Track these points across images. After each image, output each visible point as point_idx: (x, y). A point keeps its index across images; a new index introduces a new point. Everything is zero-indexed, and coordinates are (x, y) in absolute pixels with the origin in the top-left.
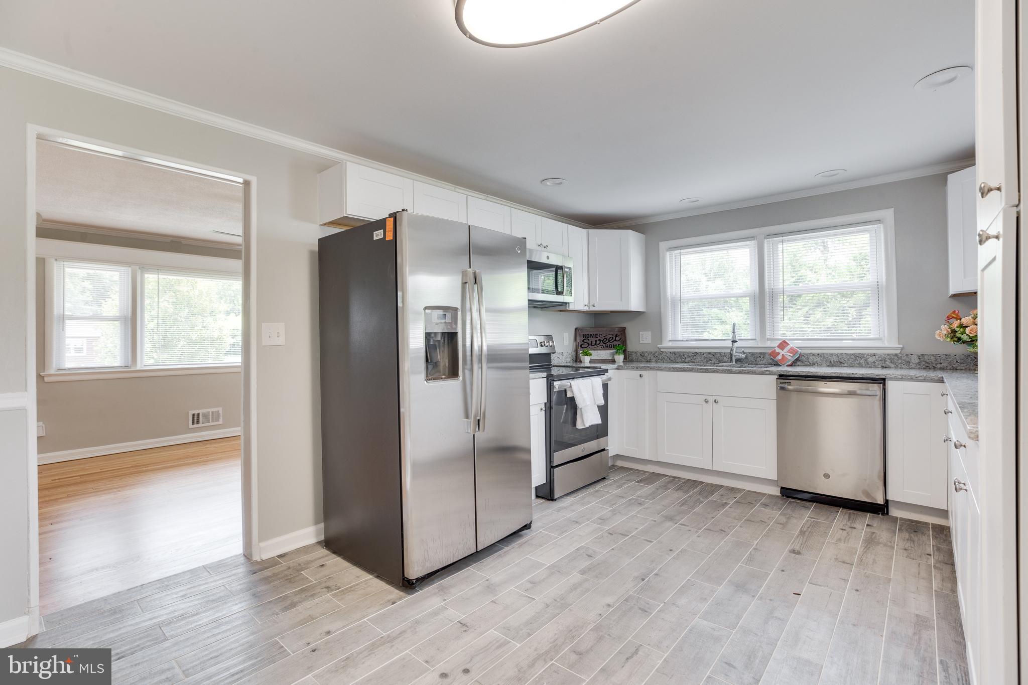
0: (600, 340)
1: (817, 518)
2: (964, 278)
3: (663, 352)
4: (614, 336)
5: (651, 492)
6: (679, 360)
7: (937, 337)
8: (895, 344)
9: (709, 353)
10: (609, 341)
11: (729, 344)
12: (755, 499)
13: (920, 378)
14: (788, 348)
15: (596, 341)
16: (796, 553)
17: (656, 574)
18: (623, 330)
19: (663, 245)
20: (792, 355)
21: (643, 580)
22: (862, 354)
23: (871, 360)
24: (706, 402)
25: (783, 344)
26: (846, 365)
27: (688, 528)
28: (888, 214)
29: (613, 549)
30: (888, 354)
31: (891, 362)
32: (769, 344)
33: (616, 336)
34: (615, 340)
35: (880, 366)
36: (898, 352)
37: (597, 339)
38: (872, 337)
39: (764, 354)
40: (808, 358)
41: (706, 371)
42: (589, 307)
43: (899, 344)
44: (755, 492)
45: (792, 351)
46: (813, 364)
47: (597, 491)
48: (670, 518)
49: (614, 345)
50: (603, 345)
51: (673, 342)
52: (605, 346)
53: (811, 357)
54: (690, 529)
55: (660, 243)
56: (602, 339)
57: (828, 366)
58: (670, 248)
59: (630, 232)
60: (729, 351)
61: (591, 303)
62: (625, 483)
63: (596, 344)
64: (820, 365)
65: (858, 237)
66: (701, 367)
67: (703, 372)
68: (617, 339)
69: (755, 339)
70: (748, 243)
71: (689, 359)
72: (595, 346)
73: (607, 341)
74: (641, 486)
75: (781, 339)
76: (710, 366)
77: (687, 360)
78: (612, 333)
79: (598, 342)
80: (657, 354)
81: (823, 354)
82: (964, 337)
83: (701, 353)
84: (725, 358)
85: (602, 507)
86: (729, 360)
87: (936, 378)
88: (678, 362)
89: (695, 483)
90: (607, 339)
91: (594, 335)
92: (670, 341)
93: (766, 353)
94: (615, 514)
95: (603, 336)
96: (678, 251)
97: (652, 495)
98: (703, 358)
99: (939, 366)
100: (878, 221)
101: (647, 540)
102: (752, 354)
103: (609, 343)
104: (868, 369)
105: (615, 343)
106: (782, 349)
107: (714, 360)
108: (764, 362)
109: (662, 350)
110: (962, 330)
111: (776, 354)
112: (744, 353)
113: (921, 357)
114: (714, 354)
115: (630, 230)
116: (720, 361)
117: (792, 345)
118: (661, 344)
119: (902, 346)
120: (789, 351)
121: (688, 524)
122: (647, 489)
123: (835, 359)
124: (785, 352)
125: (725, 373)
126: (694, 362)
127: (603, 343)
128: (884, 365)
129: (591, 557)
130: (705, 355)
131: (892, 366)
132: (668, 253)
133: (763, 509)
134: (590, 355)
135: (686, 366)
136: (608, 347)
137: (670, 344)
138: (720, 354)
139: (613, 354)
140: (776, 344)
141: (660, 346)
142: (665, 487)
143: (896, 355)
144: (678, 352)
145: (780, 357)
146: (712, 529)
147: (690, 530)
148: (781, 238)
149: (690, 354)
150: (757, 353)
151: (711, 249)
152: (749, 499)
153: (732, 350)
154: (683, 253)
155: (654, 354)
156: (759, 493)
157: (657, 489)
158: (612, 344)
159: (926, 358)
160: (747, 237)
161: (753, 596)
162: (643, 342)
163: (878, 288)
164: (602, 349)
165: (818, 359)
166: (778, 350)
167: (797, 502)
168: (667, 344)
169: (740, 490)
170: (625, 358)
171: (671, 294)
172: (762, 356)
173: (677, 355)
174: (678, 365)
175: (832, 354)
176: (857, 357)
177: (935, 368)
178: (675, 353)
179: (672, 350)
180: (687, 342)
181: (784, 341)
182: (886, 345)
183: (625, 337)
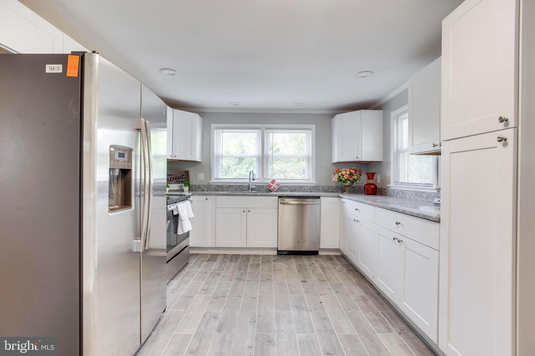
0: (173, 178)
1: (298, 262)
2: (342, 156)
3: (211, 185)
4: (181, 176)
5: (219, 266)
6: (221, 189)
7: (334, 179)
8: (314, 182)
9: (237, 186)
10: (179, 179)
11: (248, 181)
12: (269, 259)
13: (332, 196)
14: (275, 183)
15: (171, 178)
16: (304, 282)
17: (259, 316)
18: (187, 172)
19: (213, 126)
20: (277, 187)
21: (255, 322)
22: (303, 186)
23: (306, 188)
24: (244, 211)
25: (273, 182)
26: (297, 191)
27: (252, 282)
28: (313, 127)
29: (224, 308)
30: (312, 186)
31: (313, 189)
32: (265, 181)
33: (183, 175)
34: (182, 178)
35: (309, 191)
36: (315, 185)
37: (172, 177)
38: (306, 178)
39: (263, 186)
40: (282, 188)
41: (236, 195)
42: (172, 157)
43: (316, 182)
44: (266, 255)
45: (278, 185)
46: (284, 191)
47: (188, 272)
48: (240, 279)
49: (181, 181)
50: (175, 180)
51: (217, 180)
52: (176, 181)
53: (284, 188)
54: (254, 282)
55: (211, 124)
56: (174, 177)
57: (290, 191)
58: (217, 128)
59: (197, 115)
60: (248, 184)
61: (174, 155)
62: (200, 264)
63: (171, 180)
64: (287, 191)
65: (301, 135)
66: (234, 193)
67: (242, 196)
68: (184, 177)
69: (259, 179)
70: (257, 131)
71: (226, 189)
72: (170, 181)
73: (178, 179)
74: (211, 263)
75: (272, 179)
76: (238, 192)
77: (225, 190)
78: (180, 174)
79: (172, 179)
80: (208, 186)
81: (288, 186)
82: (343, 179)
83: (232, 185)
84: (245, 188)
85: (198, 282)
86: (247, 189)
87: (337, 196)
88: (220, 191)
89: (237, 256)
90: (177, 177)
91: (169, 174)
92: (216, 179)
93: (264, 186)
94: (209, 285)
95: (175, 175)
96: (222, 130)
97: (221, 268)
98: (233, 188)
99: (328, 191)
100: (310, 129)
101: (238, 296)
102: (258, 186)
103: (179, 180)
104: (305, 192)
105: (182, 180)
106: (273, 184)
107: (239, 189)
108: (263, 190)
109: (211, 184)
110: (342, 176)
111: (270, 186)
112: (255, 185)
113: (323, 187)
114: (239, 186)
115: (197, 114)
116: (242, 190)
117: (277, 181)
118: (210, 181)
119: (317, 183)
120: (276, 185)
121: (251, 280)
122: (215, 265)
123: (293, 188)
124: (274, 185)
125: (254, 196)
126: (229, 191)
127: (175, 179)
128: (311, 191)
129: (216, 318)
130: (235, 187)
131: (313, 191)
132: (215, 131)
133: (275, 263)
134: (169, 187)
135: (225, 193)
136: (178, 182)
137: (215, 181)
138: (243, 186)
139: (181, 187)
140: (270, 181)
141: (210, 182)
142: (223, 261)
143: (315, 186)
144: (220, 185)
145: (272, 188)
146: (263, 280)
147: (254, 284)
148: (272, 131)
149: (227, 186)
150: (260, 186)
151: (239, 131)
152: (266, 259)
153: (249, 184)
154: (224, 131)
155: (206, 186)
156: (268, 255)
157: (221, 263)
158: (181, 180)
159: (325, 187)
160: (257, 128)
161: (307, 310)
162: (200, 179)
163: (308, 158)
164: (175, 183)
165: (286, 189)
166: (271, 184)
167: (285, 257)
168: (213, 181)
169: (259, 256)
170: (189, 189)
171: (216, 153)
172: (262, 187)
173: (220, 187)
174: (220, 193)
175: (292, 186)
176: (301, 187)
177: (327, 192)
178: (218, 186)
179: (216, 184)
180: (225, 180)
181: (274, 180)
182: (311, 182)
183: (189, 176)
